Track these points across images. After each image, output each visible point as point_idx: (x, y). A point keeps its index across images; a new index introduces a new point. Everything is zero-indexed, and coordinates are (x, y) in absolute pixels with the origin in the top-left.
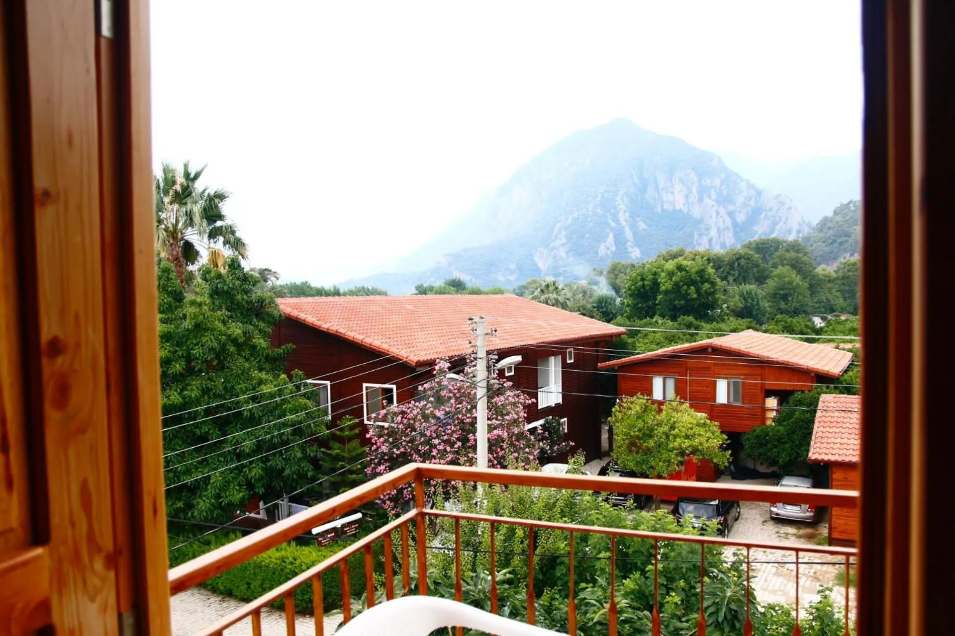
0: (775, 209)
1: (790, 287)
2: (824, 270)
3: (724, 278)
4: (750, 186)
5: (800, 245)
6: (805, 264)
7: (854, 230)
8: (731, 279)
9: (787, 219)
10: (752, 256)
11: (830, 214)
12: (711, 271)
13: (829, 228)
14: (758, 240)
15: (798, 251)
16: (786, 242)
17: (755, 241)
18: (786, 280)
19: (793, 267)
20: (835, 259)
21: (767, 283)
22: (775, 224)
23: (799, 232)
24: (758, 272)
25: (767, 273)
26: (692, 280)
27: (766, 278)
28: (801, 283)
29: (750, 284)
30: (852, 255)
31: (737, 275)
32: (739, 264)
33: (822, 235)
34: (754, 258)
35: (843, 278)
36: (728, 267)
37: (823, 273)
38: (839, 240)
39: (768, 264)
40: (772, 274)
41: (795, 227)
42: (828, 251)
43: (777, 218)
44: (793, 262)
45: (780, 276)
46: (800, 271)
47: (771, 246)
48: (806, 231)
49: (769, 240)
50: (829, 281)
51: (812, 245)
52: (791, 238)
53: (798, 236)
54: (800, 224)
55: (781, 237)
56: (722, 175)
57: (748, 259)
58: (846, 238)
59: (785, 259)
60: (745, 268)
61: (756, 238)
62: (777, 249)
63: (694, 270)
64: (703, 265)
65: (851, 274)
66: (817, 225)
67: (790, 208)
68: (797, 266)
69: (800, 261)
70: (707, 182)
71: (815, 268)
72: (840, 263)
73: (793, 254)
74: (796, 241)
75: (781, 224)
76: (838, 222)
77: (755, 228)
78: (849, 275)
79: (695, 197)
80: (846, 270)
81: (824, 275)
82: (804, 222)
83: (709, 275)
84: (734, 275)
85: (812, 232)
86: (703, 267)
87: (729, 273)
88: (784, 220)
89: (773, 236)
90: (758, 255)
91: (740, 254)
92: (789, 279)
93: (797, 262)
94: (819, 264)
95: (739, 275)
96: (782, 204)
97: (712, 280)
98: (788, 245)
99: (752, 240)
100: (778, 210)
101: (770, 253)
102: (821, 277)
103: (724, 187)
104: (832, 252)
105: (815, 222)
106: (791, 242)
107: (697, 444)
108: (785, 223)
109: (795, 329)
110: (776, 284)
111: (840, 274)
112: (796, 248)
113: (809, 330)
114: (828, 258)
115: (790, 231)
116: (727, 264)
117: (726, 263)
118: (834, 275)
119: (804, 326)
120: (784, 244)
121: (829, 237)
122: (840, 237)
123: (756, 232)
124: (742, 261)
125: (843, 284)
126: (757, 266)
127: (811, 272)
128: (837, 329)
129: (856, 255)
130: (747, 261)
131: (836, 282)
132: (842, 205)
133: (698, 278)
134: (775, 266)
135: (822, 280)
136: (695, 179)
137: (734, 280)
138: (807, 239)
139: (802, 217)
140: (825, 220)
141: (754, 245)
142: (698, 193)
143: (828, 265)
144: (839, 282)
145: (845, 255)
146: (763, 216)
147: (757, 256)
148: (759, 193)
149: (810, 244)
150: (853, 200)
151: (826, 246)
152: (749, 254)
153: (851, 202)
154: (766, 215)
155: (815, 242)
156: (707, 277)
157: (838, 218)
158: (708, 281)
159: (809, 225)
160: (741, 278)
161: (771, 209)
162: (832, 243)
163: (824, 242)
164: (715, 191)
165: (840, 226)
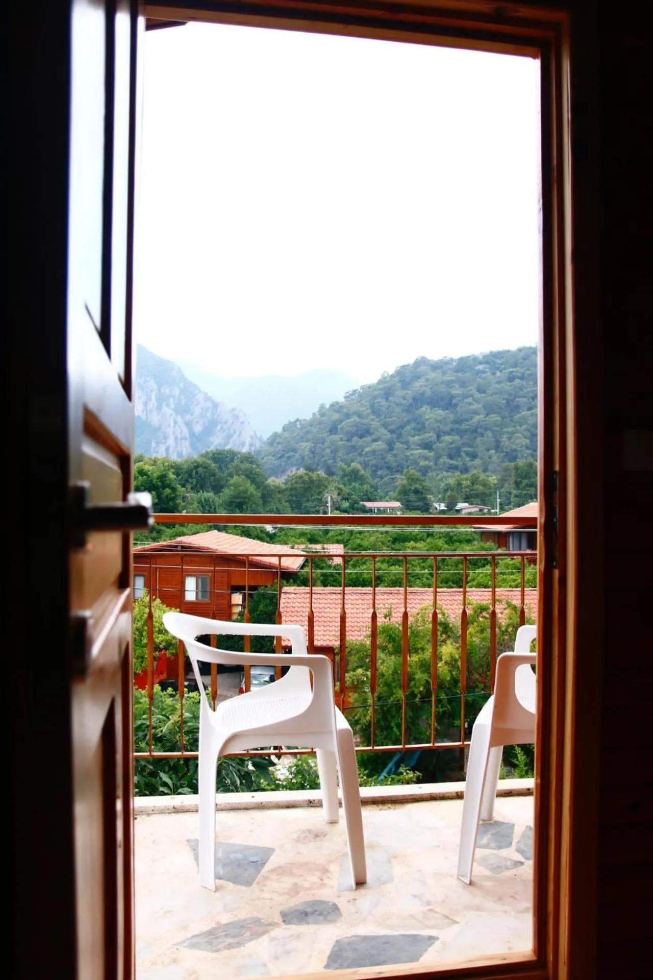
0: (230, 422)
1: (245, 495)
2: (273, 481)
3: (183, 486)
4: (208, 398)
5: (252, 458)
6: (258, 475)
7: (300, 446)
8: (189, 486)
9: (241, 432)
10: (210, 465)
11: (280, 430)
12: (172, 476)
13: (279, 443)
14: (214, 450)
15: (251, 462)
16: (240, 453)
17: (212, 451)
18: (241, 488)
19: (248, 477)
20: (283, 472)
21: (223, 492)
22: (229, 436)
23: (251, 445)
24: (214, 481)
25: (223, 483)
26: (153, 485)
27: (222, 487)
28: (254, 492)
29: (208, 492)
30: (298, 469)
31: (194, 483)
32: (197, 473)
33: (272, 449)
34: (211, 468)
35: (291, 489)
36: (187, 475)
37: (274, 484)
38: (287, 455)
39: (223, 473)
40: (228, 483)
41: (248, 441)
42: (277, 465)
43: (232, 431)
44: (248, 473)
45: (236, 486)
46: (253, 481)
47: (227, 457)
48: (258, 445)
49: (224, 450)
50: (279, 492)
51: (263, 458)
52: (245, 450)
53: (250, 449)
54: (252, 438)
55: (236, 449)
56: (182, 385)
57: (205, 467)
58: (292, 453)
59: (240, 469)
60: (202, 476)
61: (212, 448)
62: (232, 460)
63: (155, 475)
64: (165, 470)
65: (298, 486)
66: (268, 439)
67: (243, 423)
68: (251, 476)
69: (253, 472)
70: (166, 390)
71: (266, 479)
72: (289, 476)
73: (247, 465)
74: (249, 453)
75: (235, 437)
76: (286, 438)
77: (212, 439)
78: (296, 488)
79: (153, 405)
80: (293, 482)
81: (274, 486)
82: (256, 436)
83: (170, 480)
84: (192, 483)
85: (263, 445)
86: (164, 473)
87: (187, 481)
88: (238, 433)
89: (227, 448)
90: (215, 465)
91: (199, 462)
92: (244, 488)
93: (251, 473)
94: (270, 477)
95: (197, 483)
96: (237, 417)
97: (173, 485)
98: (243, 457)
99: (209, 450)
100: (233, 423)
101: (225, 463)
102: (272, 488)
103: (182, 397)
104: (280, 466)
105: (266, 436)
106: (245, 453)
107: (170, 638)
108: (239, 436)
109: (251, 533)
110: (232, 493)
111: (289, 486)
112: (250, 460)
113: (264, 535)
114: (276, 472)
115: (243, 444)
116: (186, 472)
117: (184, 470)
118: (283, 487)
119: (259, 531)
120: (239, 456)
121: (278, 451)
122: (288, 452)
123: (212, 443)
124: (200, 470)
125: (291, 495)
126: (214, 475)
127: (263, 482)
128: (288, 534)
129: (301, 469)
130: (205, 470)
131: (285, 493)
132: (290, 423)
133: (159, 484)
134: (231, 475)
135: (273, 490)
136: (155, 386)
137: (192, 488)
138: (259, 452)
139: (255, 432)
140: (275, 435)
141: (211, 455)
142: (157, 400)
143: (277, 477)
144: (288, 493)
145: (291, 469)
146: (219, 427)
147: (213, 465)
148: (216, 405)
149: (261, 457)
150: (300, 418)
151: (275, 460)
152: (207, 463)
153: (298, 420)
154: (222, 428)
155: (266, 456)
156: (168, 482)
157: (286, 434)
158: (169, 486)
159: (260, 439)
160: (198, 486)
161: (226, 423)
162: (281, 457)
163: (273, 456)
164: (174, 400)
165: (289, 442)
